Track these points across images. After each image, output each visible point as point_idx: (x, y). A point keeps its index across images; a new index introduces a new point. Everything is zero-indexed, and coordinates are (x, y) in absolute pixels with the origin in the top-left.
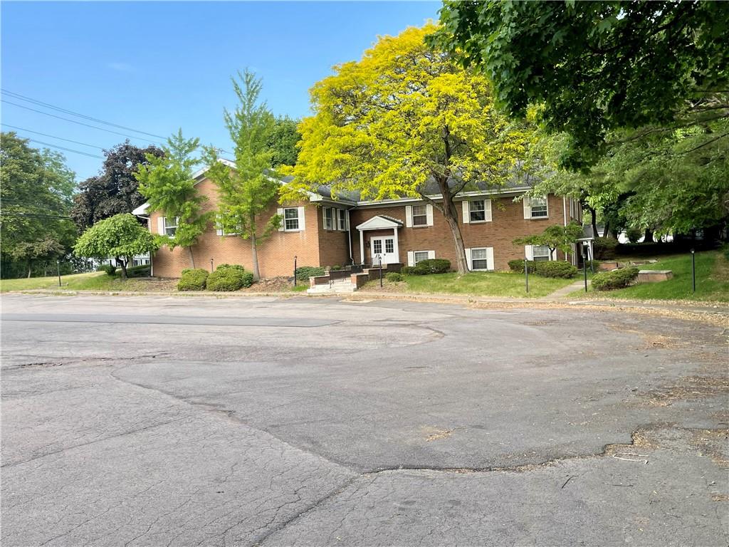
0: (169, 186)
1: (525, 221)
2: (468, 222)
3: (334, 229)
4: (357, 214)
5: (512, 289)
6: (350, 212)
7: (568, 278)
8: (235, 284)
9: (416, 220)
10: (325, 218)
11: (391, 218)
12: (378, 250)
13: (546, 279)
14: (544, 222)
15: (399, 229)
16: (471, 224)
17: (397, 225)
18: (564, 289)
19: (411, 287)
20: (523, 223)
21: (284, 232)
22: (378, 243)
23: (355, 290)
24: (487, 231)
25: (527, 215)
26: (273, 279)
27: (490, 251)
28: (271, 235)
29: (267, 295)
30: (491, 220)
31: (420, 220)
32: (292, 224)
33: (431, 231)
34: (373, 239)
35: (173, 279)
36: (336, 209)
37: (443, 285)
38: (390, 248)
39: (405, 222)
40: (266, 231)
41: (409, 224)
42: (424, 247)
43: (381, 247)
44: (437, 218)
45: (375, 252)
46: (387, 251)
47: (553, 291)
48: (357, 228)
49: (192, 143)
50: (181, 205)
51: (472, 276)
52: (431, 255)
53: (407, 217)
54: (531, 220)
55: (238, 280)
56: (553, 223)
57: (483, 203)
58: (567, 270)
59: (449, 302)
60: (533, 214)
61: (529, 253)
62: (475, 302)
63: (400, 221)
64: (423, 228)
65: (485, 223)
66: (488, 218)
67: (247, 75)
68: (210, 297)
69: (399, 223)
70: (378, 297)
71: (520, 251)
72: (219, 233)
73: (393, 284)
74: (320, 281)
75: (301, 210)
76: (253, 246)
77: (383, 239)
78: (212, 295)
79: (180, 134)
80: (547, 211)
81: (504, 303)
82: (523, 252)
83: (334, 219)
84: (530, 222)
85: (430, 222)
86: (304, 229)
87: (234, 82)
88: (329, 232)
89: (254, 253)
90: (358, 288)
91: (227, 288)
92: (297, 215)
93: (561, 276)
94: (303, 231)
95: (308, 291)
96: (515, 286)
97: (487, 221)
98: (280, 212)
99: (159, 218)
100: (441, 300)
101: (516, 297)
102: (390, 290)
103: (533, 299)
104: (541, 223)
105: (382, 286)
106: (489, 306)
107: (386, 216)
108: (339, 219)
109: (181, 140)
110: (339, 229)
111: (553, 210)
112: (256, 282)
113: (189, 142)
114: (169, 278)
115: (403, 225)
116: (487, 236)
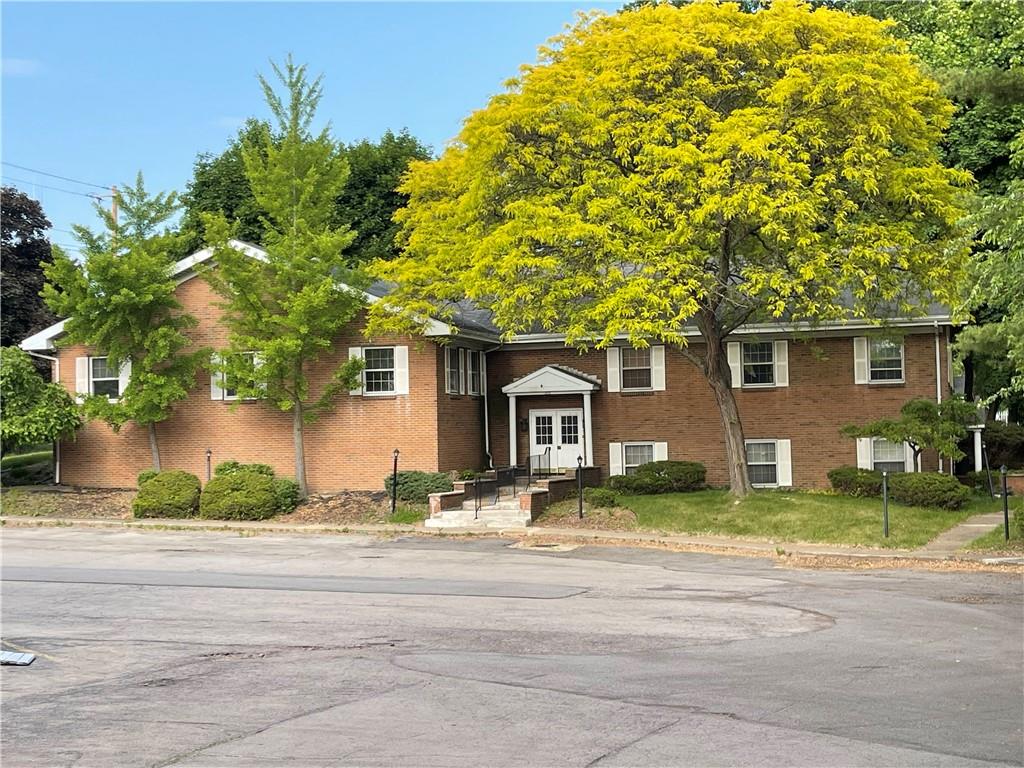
0: (126, 296)
1: (857, 389)
2: (739, 386)
3: (463, 393)
4: (501, 361)
5: (854, 529)
6: (489, 357)
7: (954, 509)
8: (264, 505)
9: (629, 378)
10: (447, 370)
11: (575, 371)
12: (545, 437)
13: (912, 511)
14: (897, 391)
15: (594, 395)
16: (745, 391)
17: (590, 387)
18: (952, 530)
19: (645, 521)
20: (852, 393)
21: (362, 398)
22: (545, 425)
23: (530, 524)
24: (777, 406)
25: (862, 376)
26: (339, 496)
27: (784, 447)
28: (332, 404)
29: (345, 531)
30: (787, 384)
31: (636, 376)
32: (380, 380)
33: (660, 402)
34: (533, 415)
35: (110, 490)
36: (465, 349)
37: (710, 517)
38: (570, 435)
39: (605, 381)
40: (324, 393)
41: (614, 384)
42: (644, 434)
43: (550, 432)
44: (671, 376)
45: (538, 443)
46: (564, 441)
47: (936, 534)
48: (505, 389)
49: (163, 201)
50: (145, 334)
51: (761, 499)
52: (660, 452)
53: (610, 370)
54: (872, 387)
55: (268, 496)
56: (917, 396)
57: (769, 347)
58: (953, 493)
59: (735, 553)
60: (874, 375)
61: (865, 454)
62: (790, 555)
63: (594, 378)
64: (643, 394)
65: (774, 390)
66: (781, 378)
67: (291, 70)
68: (219, 533)
69: (595, 384)
70: (585, 541)
71: (845, 448)
72: (217, 394)
73: (604, 511)
74: (451, 503)
75: (401, 353)
76: (297, 425)
77: (557, 415)
78: (222, 529)
79: (140, 182)
80: (903, 368)
81: (850, 558)
82: (853, 452)
83: (462, 371)
84: (867, 391)
85: (658, 382)
86: (406, 391)
87: (263, 83)
88: (454, 398)
89: (297, 440)
90: (534, 519)
91: (248, 514)
92: (392, 361)
93: (942, 504)
94: (403, 396)
95: (428, 523)
96: (857, 523)
97: (777, 385)
98: (357, 353)
99: (78, 359)
100: (719, 548)
101: (868, 546)
102: (601, 525)
103: (902, 551)
104: (890, 393)
105: (581, 517)
106: (819, 564)
107: (565, 368)
108: (470, 372)
109: (142, 196)
110: (470, 393)
111: (914, 369)
112: (303, 502)
113: (158, 199)
114: (98, 490)
115: (600, 386)
116: (779, 416)
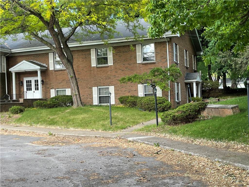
1: (138, 65)
2: (95, 66)
11: (38, 62)
14: (153, 65)
15: (45, 71)
16: (97, 68)
20: (136, 67)
24: (109, 73)
27: (112, 89)
30: (112, 64)
34: (25, 80)
39: (49, 66)
41: (52, 67)
42: (63, 86)
43: (31, 86)
45: (27, 90)
46: (36, 89)
48: (10, 70)
54: (143, 64)
61: (141, 91)
64: (62, 70)
65: (108, 67)
71: (134, 89)
77: (33, 79)
82: (137, 90)
84: (141, 66)
97: (109, 65)
104: (150, 66)
111: (159, 56)
115: (47, 68)
116: (110, 77)
